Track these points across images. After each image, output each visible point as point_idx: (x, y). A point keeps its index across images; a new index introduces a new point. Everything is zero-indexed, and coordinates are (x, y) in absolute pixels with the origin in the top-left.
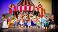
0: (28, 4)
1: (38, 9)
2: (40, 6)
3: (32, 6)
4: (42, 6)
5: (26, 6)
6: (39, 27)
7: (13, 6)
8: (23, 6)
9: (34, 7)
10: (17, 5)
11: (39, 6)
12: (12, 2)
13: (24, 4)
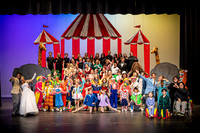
0: (98, 32)
1: (134, 50)
2: (140, 39)
3: (114, 38)
4: (145, 40)
5: (91, 38)
6: (137, 109)
7: (48, 40)
8: (83, 38)
9: (120, 42)
10: (63, 36)
11: (135, 39)
12: (44, 26)
13: (84, 32)
